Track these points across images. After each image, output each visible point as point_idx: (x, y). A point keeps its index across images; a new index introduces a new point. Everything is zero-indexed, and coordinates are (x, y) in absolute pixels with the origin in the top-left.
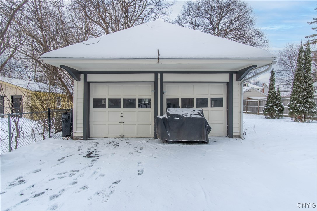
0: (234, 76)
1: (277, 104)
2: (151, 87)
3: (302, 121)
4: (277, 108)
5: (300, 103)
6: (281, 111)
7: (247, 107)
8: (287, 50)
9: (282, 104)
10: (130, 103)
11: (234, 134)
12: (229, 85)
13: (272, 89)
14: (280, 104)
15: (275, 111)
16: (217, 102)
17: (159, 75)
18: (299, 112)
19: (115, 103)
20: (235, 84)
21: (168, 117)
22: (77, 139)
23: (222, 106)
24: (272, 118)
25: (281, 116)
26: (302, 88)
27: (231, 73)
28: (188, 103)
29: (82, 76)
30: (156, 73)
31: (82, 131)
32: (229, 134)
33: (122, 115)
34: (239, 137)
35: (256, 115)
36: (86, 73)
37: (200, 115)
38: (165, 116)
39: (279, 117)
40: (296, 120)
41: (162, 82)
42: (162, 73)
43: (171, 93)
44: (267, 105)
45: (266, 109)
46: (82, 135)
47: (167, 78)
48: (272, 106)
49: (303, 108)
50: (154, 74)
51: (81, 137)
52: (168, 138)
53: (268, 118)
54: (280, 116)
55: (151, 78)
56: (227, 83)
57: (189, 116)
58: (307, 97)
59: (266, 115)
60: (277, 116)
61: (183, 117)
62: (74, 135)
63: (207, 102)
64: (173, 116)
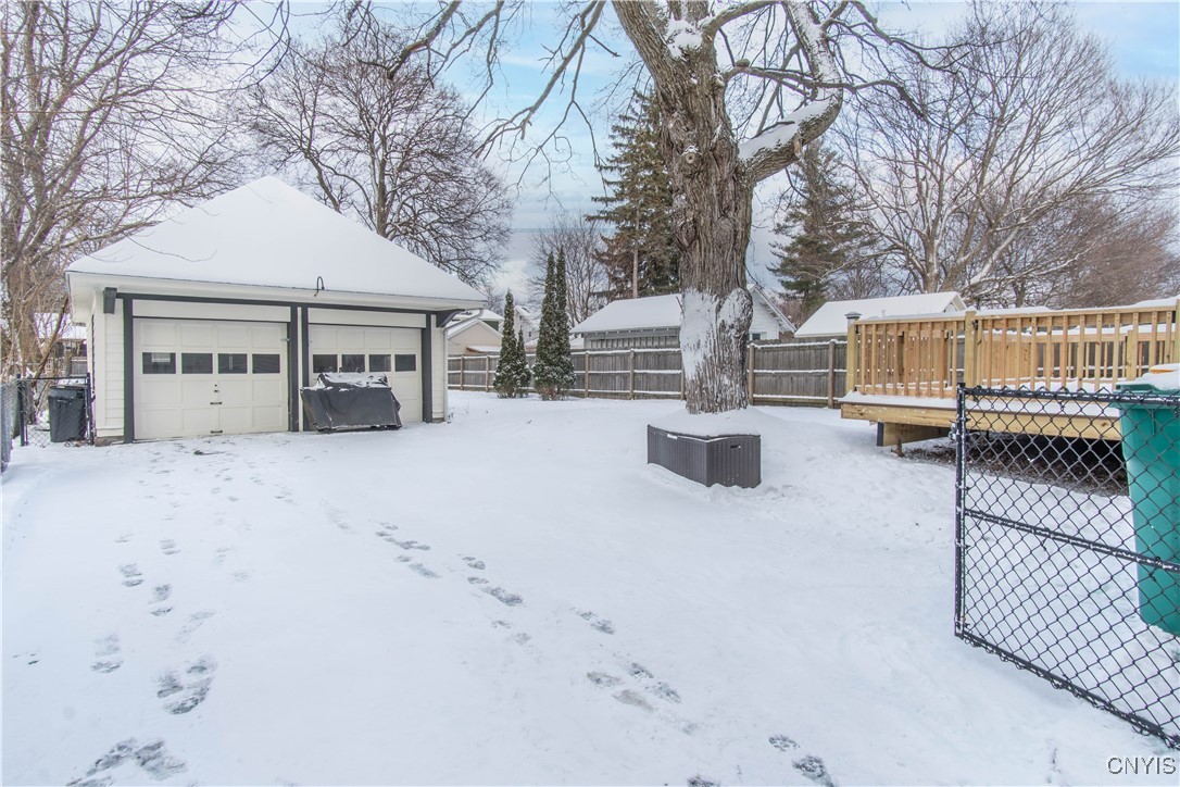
0: (433, 318)
1: (518, 367)
2: (282, 333)
3: (554, 399)
4: (518, 374)
5: (550, 365)
6: (525, 381)
7: (464, 374)
8: (555, 230)
9: (527, 366)
10: (233, 364)
11: (434, 416)
12: (425, 334)
13: (509, 334)
14: (523, 365)
15: (516, 380)
16: (405, 363)
17: (299, 309)
18: (549, 381)
19: (197, 363)
20: (435, 331)
21: (329, 388)
22: (106, 442)
23: (415, 370)
24: (510, 396)
25: (526, 392)
26: (552, 335)
27: (428, 314)
28: (353, 363)
29: (119, 303)
30: (293, 306)
31: (122, 426)
32: (427, 416)
33: (216, 388)
34: (443, 420)
35: (482, 392)
36: (128, 299)
37: (383, 383)
38: (319, 386)
39: (522, 393)
40: (545, 398)
41: (305, 324)
42: (305, 306)
43: (321, 344)
44: (499, 369)
45: (498, 378)
46: (121, 433)
47: (314, 315)
48: (509, 371)
49: (555, 374)
50: (289, 308)
51: (119, 438)
52: (330, 425)
53: (502, 397)
54: (524, 391)
55: (284, 314)
56: (423, 329)
57: (364, 385)
58: (560, 354)
59: (498, 390)
60: (518, 391)
61: (354, 386)
62: (99, 434)
63: (389, 362)
64: (337, 386)
